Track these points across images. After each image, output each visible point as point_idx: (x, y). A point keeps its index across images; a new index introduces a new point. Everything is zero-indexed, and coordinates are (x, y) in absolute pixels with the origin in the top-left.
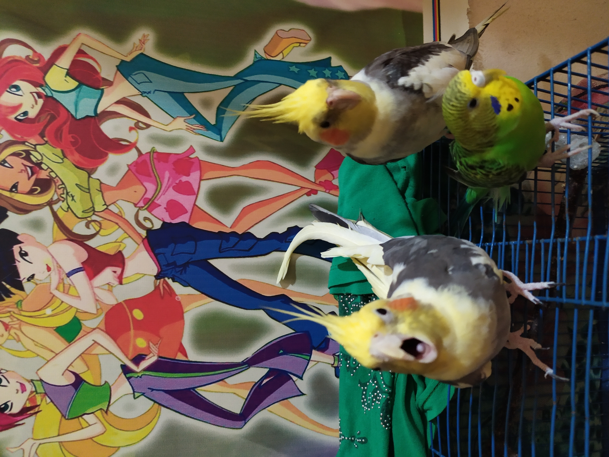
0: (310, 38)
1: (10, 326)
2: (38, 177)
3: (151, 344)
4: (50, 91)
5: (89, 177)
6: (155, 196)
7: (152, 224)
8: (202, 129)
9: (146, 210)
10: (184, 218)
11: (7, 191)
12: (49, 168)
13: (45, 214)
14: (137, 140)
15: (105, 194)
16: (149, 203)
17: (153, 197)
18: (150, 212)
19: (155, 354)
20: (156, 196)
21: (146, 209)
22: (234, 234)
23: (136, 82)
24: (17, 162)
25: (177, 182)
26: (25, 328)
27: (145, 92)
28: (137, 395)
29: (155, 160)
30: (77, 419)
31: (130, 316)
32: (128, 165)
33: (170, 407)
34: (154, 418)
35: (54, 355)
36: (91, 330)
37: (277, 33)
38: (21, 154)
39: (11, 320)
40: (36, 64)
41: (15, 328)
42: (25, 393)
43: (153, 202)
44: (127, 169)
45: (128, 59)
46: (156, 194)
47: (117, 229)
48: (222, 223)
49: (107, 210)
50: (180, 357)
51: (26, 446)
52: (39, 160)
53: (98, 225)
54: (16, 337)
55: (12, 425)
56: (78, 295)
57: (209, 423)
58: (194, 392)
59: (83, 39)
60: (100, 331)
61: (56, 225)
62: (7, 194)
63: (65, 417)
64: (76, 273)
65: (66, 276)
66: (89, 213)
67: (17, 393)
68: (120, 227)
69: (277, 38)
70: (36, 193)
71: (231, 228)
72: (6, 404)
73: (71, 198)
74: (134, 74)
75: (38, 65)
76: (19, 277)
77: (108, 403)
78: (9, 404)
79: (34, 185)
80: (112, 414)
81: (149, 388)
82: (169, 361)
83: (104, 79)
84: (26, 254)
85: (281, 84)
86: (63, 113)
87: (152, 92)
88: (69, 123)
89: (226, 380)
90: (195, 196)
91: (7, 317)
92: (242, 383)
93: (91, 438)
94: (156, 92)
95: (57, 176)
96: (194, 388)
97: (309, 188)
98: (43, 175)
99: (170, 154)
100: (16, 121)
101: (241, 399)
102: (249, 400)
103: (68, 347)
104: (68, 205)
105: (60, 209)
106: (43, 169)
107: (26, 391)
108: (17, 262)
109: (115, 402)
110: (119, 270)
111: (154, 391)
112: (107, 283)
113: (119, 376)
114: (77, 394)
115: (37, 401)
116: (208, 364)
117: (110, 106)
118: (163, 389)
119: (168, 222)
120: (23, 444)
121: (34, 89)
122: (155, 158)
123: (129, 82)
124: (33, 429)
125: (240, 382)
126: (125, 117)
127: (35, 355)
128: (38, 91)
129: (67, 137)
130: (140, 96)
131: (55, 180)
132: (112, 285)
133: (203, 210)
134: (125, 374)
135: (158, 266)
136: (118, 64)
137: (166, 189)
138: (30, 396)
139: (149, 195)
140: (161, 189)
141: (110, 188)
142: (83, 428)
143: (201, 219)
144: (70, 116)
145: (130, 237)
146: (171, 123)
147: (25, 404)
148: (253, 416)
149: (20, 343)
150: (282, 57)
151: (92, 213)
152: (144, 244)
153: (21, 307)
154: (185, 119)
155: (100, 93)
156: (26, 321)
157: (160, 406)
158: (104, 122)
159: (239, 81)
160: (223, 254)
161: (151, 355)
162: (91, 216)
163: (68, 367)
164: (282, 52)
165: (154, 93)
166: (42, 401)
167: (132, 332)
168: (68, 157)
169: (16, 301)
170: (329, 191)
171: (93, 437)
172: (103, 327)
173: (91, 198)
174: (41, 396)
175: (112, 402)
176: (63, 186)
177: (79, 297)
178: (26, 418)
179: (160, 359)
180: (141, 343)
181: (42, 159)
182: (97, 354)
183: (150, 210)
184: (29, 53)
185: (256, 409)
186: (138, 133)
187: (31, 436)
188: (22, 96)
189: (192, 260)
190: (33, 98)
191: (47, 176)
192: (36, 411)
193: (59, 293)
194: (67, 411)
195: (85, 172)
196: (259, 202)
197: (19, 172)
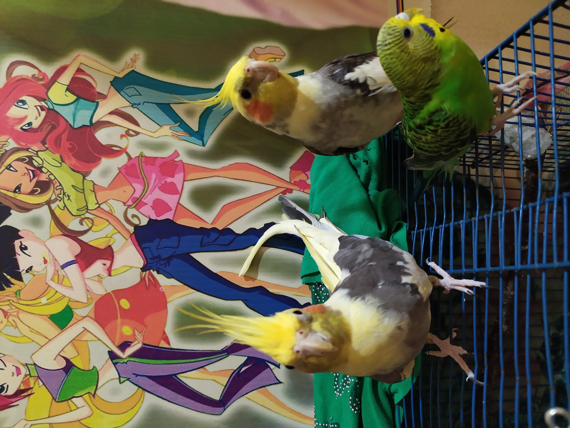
0: (285, 54)
1: (9, 314)
2: (39, 180)
3: (136, 332)
4: (52, 105)
5: (84, 179)
6: (142, 196)
7: (140, 220)
8: (185, 135)
9: (134, 208)
10: (168, 216)
11: (11, 192)
12: (48, 171)
13: (44, 212)
14: (127, 146)
15: (98, 194)
16: (137, 202)
17: (140, 196)
18: (138, 210)
19: (139, 341)
20: (144, 196)
21: (134, 207)
22: (215, 230)
23: (128, 95)
24: (21, 167)
25: (163, 182)
26: (22, 316)
27: (135, 104)
28: (122, 379)
29: (143, 163)
30: (66, 402)
31: (117, 305)
32: (119, 168)
33: (153, 392)
34: (137, 403)
35: (47, 340)
36: (83, 318)
38: (24, 160)
40: (40, 81)
41: (13, 316)
42: (19, 376)
43: (140, 200)
44: (118, 171)
45: (121, 75)
46: (144, 194)
47: (108, 225)
48: (203, 220)
49: (99, 208)
50: (163, 344)
52: (41, 165)
53: (90, 222)
54: (14, 324)
55: (7, 407)
56: (70, 286)
57: (190, 409)
58: (176, 378)
59: (82, 59)
60: (90, 319)
61: (53, 222)
62: (11, 194)
63: (55, 400)
64: (69, 265)
65: (60, 268)
66: (83, 211)
67: (13, 376)
68: (110, 223)
70: (36, 193)
71: (211, 224)
72: (2, 386)
73: (67, 198)
74: (126, 88)
75: (42, 82)
76: (19, 269)
77: (95, 387)
78: (5, 386)
79: (35, 186)
80: (99, 397)
81: (134, 374)
82: (153, 348)
83: (99, 93)
84: (26, 248)
86: (63, 124)
87: (141, 104)
88: (67, 132)
89: (206, 367)
91: (7, 305)
92: (222, 371)
93: (79, 421)
94: (145, 103)
95: (55, 178)
96: (175, 375)
97: (284, 188)
98: (43, 177)
99: (156, 158)
100: (21, 130)
101: (221, 386)
102: (228, 387)
103: (60, 333)
104: (64, 203)
105: (57, 207)
106: (44, 172)
107: (20, 374)
108: (17, 255)
109: (102, 386)
110: (108, 263)
111: (138, 377)
112: (97, 274)
113: (106, 362)
114: (67, 378)
115: (31, 384)
116: (189, 351)
117: (104, 116)
118: (146, 374)
119: (155, 219)
120: (16, 424)
121: (38, 103)
123: (122, 96)
124: (26, 410)
125: (219, 370)
126: (116, 126)
127: (30, 341)
128: (41, 105)
129: (66, 144)
130: (131, 108)
131: (54, 182)
132: (102, 276)
133: (186, 208)
134: (112, 360)
135: (144, 259)
136: (112, 80)
137: (153, 189)
138: (25, 379)
139: (137, 195)
140: (148, 189)
141: (102, 189)
142: (71, 411)
143: (184, 216)
144: (69, 126)
145: (119, 232)
146: (158, 130)
147: (20, 386)
148: (232, 403)
149: (17, 329)
151: (86, 211)
152: (131, 239)
153: (20, 296)
154: (171, 127)
155: (95, 105)
156: (23, 309)
157: (144, 391)
158: (99, 130)
160: (204, 248)
161: (136, 342)
162: (85, 213)
163: (60, 352)
165: (143, 104)
166: (35, 384)
167: (119, 320)
168: (66, 162)
169: (15, 291)
170: (304, 190)
171: (81, 420)
172: (93, 315)
173: (85, 197)
174: (34, 379)
175: (99, 386)
176: (61, 187)
177: (72, 287)
178: (20, 400)
179: (144, 346)
180: (127, 331)
181: (43, 163)
182: (87, 341)
183: (138, 208)
185: (235, 396)
186: (128, 139)
188: (27, 109)
189: (175, 254)
190: (37, 110)
191: (47, 178)
192: (29, 393)
193: (54, 283)
194: (57, 394)
195: (80, 174)
196: (238, 200)
197: (22, 175)
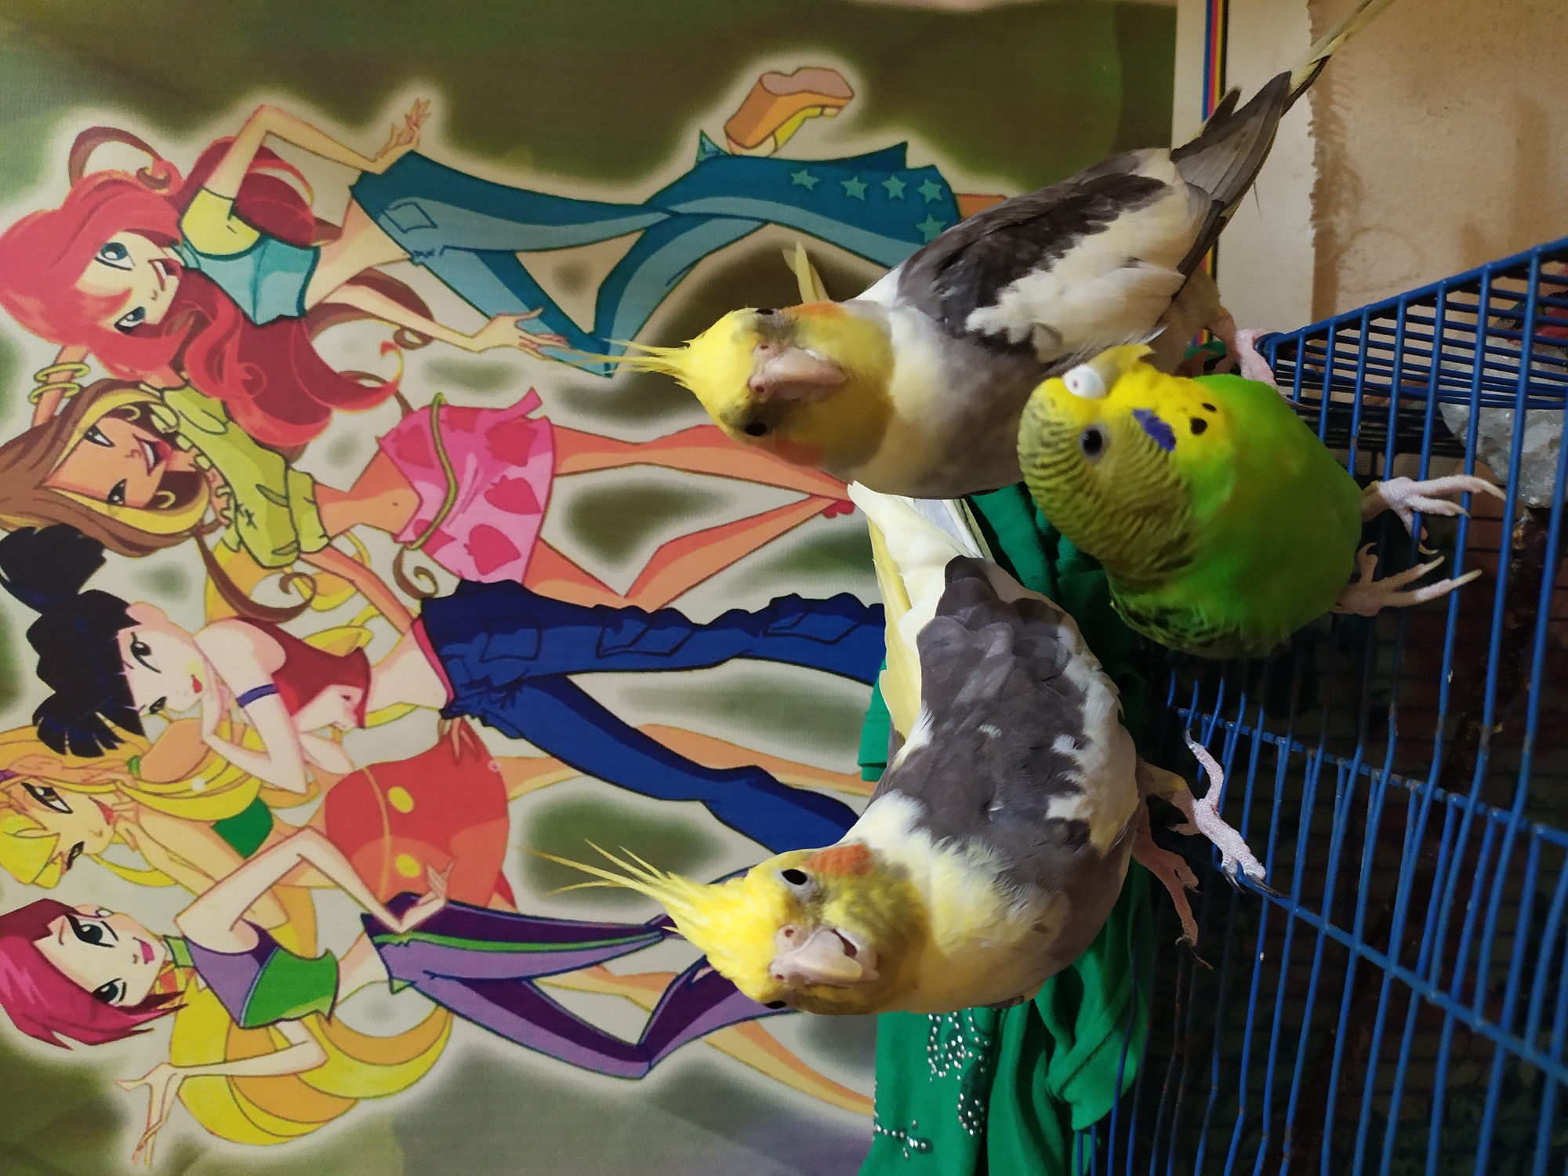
0: (852, 91)
1: (115, 814)
2: (169, 469)
3: (431, 871)
4: (195, 257)
5: (288, 467)
6: (442, 515)
7: (435, 583)
8: (558, 344)
9: (420, 551)
10: (511, 572)
11: (101, 500)
12: (194, 445)
13: (187, 555)
14: (400, 376)
15: (325, 510)
16: (428, 533)
17: (436, 518)
18: (430, 554)
19: (439, 894)
20: (446, 516)
21: (421, 547)
22: (634, 612)
23: (398, 227)
24: (122, 432)
25: (497, 480)
26: (147, 820)
27: (419, 254)
28: (397, 984)
29: (443, 427)
30: (262, 1031)
31: (382, 803)
32: (379, 440)
33: (474, 1017)
34: (435, 1041)
35: (211, 883)
36: (295, 830)
37: (760, 81)
38: (130, 413)
39: (117, 801)
40: (160, 188)
41: (126, 819)
42: (150, 963)
43: (437, 530)
44: (375, 448)
45: (378, 168)
46: (445, 511)
47: (353, 596)
48: (605, 585)
49: (329, 549)
50: (498, 904)
51: (158, 1079)
52: (171, 427)
53: (307, 586)
54: (129, 839)
55: (126, 1032)
56: (261, 749)
57: (566, 1060)
58: (530, 987)
59: (270, 120)
60: (314, 834)
61: (212, 584)
62: (101, 508)
63: (238, 1024)
64: (257, 697)
65: (236, 705)
66: (286, 557)
67: (135, 962)
68: (358, 590)
69: (763, 93)
70: (165, 505)
71: (626, 596)
72: (111, 984)
73: (246, 520)
74: (392, 206)
75: (165, 191)
76: (132, 703)
77: (331, 1000)
78: (119, 985)
79: (161, 487)
81: (425, 972)
82: (473, 910)
83: (320, 222)
84: (146, 651)
85: (766, 222)
86: (224, 311)
87: (437, 253)
88: (237, 335)
89: (607, 965)
90: (538, 517)
91: (109, 792)
92: (645, 975)
93: (295, 1074)
94: (447, 251)
95: (213, 465)
96: (529, 979)
97: (831, 498)
98: (181, 463)
99: (477, 411)
100: (117, 331)
101: (642, 1012)
102: (661, 1014)
103: (241, 867)
104: (239, 535)
105: (222, 545)
106: (180, 449)
107: (152, 958)
108: (127, 668)
109: (348, 997)
110: (356, 693)
111: (437, 979)
112: (331, 721)
113: (358, 940)
114: (263, 974)
115: (178, 984)
116: (565, 923)
117: (335, 290)
118: (457, 974)
119: (474, 579)
120: (148, 1074)
121: (156, 252)
122: (443, 421)
123: (380, 226)
124: (170, 1043)
125: (640, 971)
126: (368, 317)
127: (170, 882)
128: (166, 257)
129: (235, 370)
130: (409, 264)
131: (209, 474)
132: (342, 728)
133: (558, 552)
134: (371, 936)
135: (449, 686)
136: (353, 180)
137: (470, 496)
138: (164, 971)
139: (428, 514)
140: (455, 498)
141: (336, 495)
142: (276, 1051)
143: (554, 575)
144: (241, 316)
145: (382, 614)
147: (153, 987)
148: (670, 1053)
149: (137, 851)
150: (772, 147)
151: (295, 555)
152: (415, 633)
153: (139, 772)
154: (517, 321)
155: (311, 258)
156: (150, 804)
157: (451, 1015)
158: (320, 331)
159: (660, 216)
160: (605, 661)
161: (430, 895)
162: (293, 562)
163: (243, 913)
164: (773, 133)
165: (441, 253)
166: (187, 984)
167: (387, 840)
168: (239, 420)
169: (128, 758)
171: (301, 1072)
172: (320, 824)
173: (291, 519)
174: (186, 973)
175: (342, 995)
176: (227, 490)
177: (266, 753)
178: (156, 1017)
179: (451, 906)
180: (408, 866)
181: (178, 424)
182: (309, 888)
183: (429, 548)
184: (145, 160)
185: (679, 1035)
186: (401, 357)
187: (165, 1057)
188: (129, 269)
189: (529, 675)
190: (155, 274)
191: (191, 465)
192: (176, 1005)
193: (222, 742)
194: (241, 1012)
195: (277, 456)
196: (700, 532)
197: (128, 456)
